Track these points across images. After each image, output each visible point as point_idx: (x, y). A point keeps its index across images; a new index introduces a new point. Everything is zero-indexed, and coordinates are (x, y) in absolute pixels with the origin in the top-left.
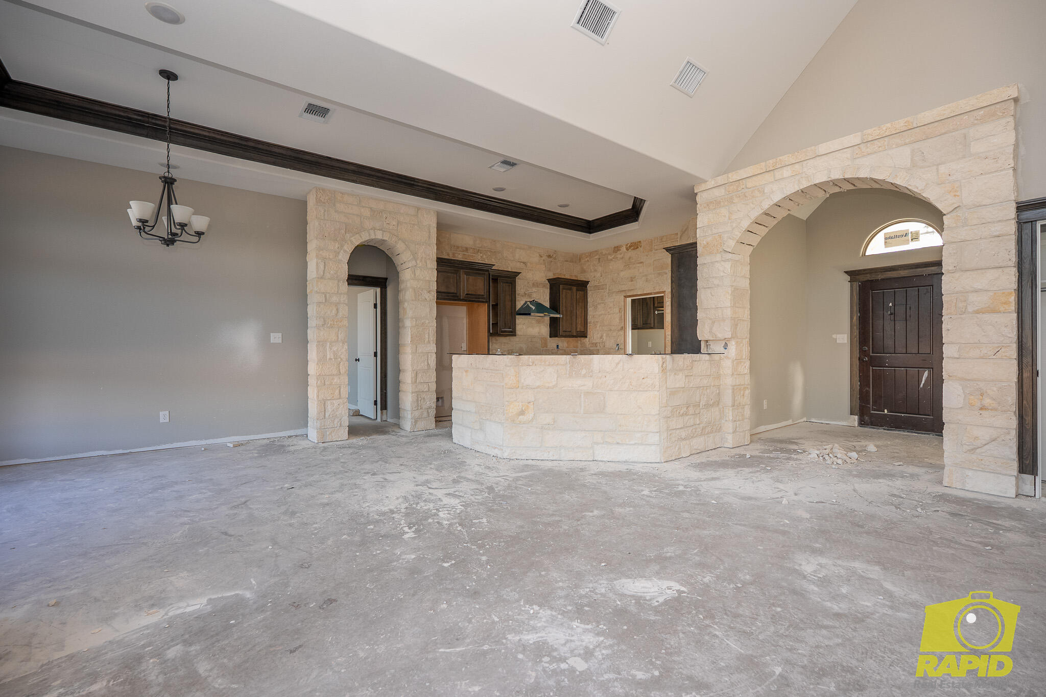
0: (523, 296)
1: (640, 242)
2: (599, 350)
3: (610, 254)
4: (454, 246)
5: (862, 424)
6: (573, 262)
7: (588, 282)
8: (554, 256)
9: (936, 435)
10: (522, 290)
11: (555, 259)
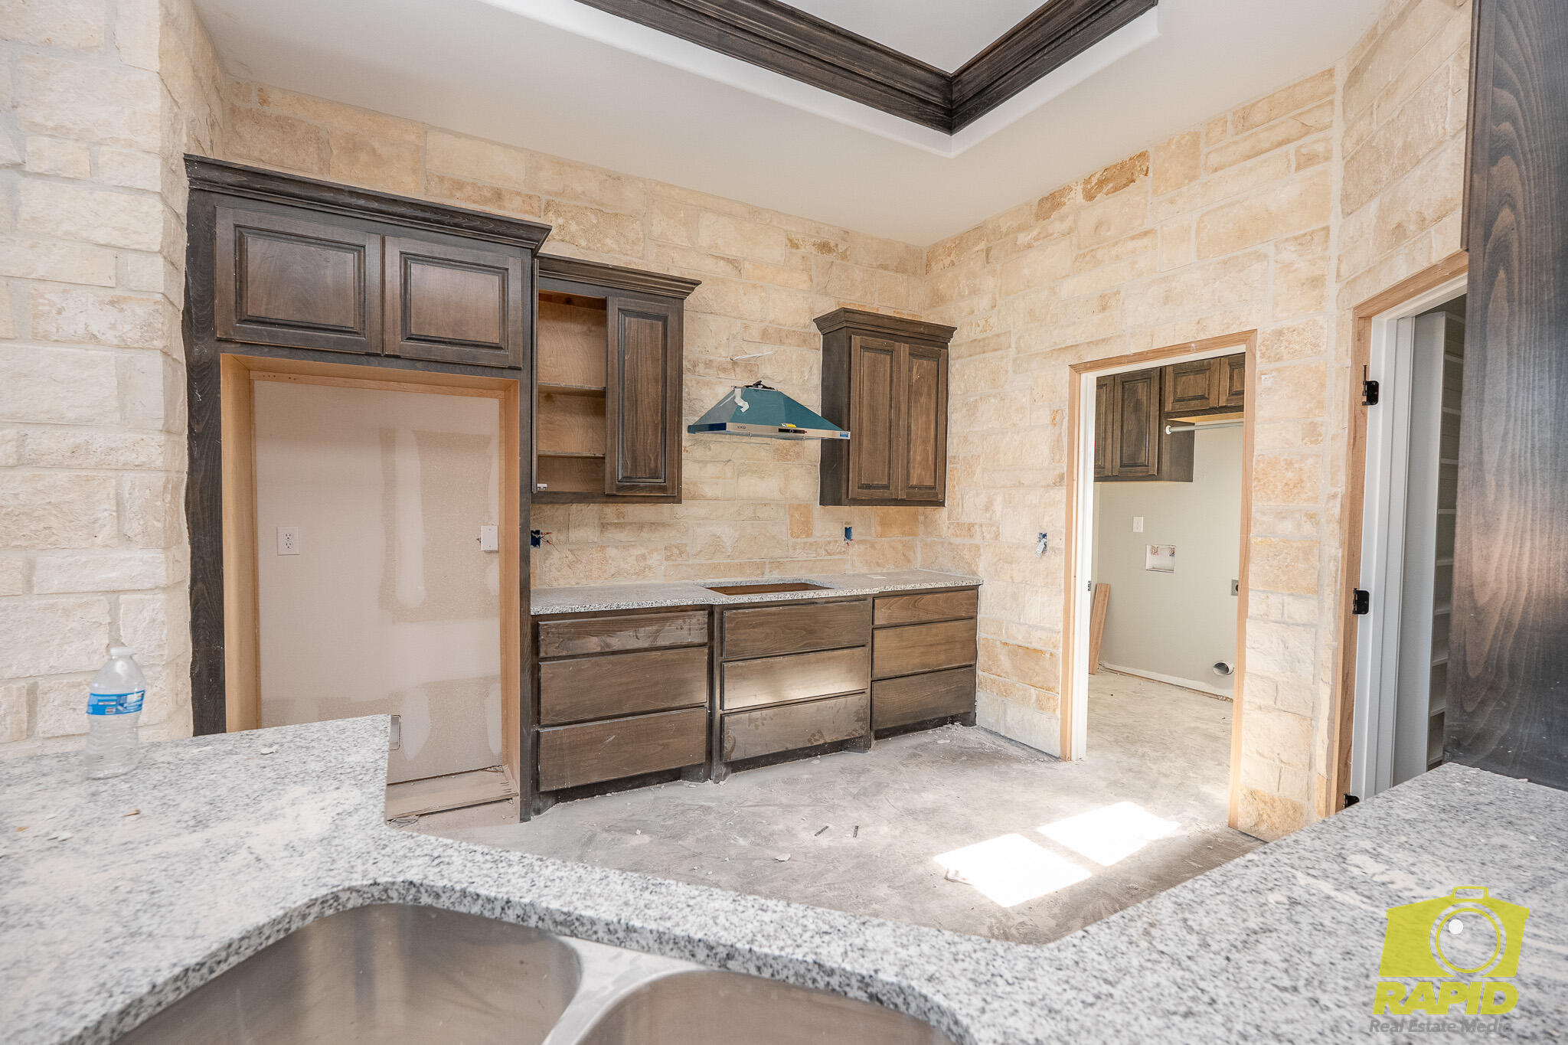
0: (724, 370)
1: (1143, 155)
2: (978, 547)
3: (1022, 228)
4: (442, 179)
6: (904, 271)
7: (950, 331)
8: (842, 248)
10: (721, 350)
11: (844, 256)
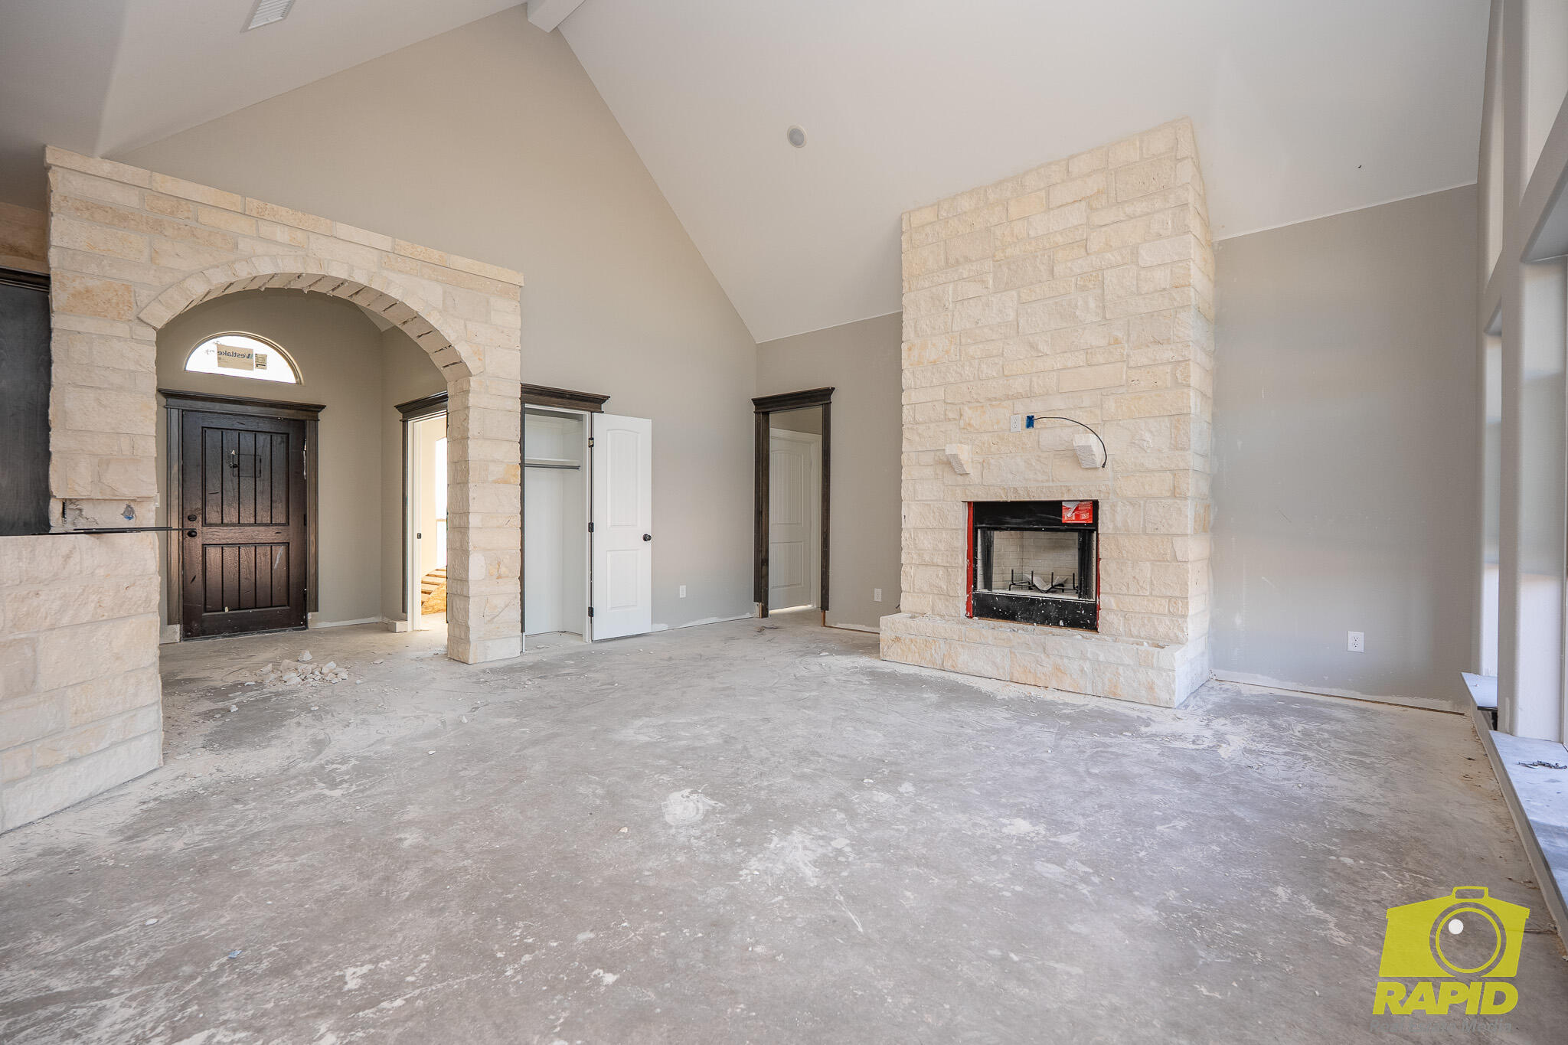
5: (188, 636)
9: (294, 630)
